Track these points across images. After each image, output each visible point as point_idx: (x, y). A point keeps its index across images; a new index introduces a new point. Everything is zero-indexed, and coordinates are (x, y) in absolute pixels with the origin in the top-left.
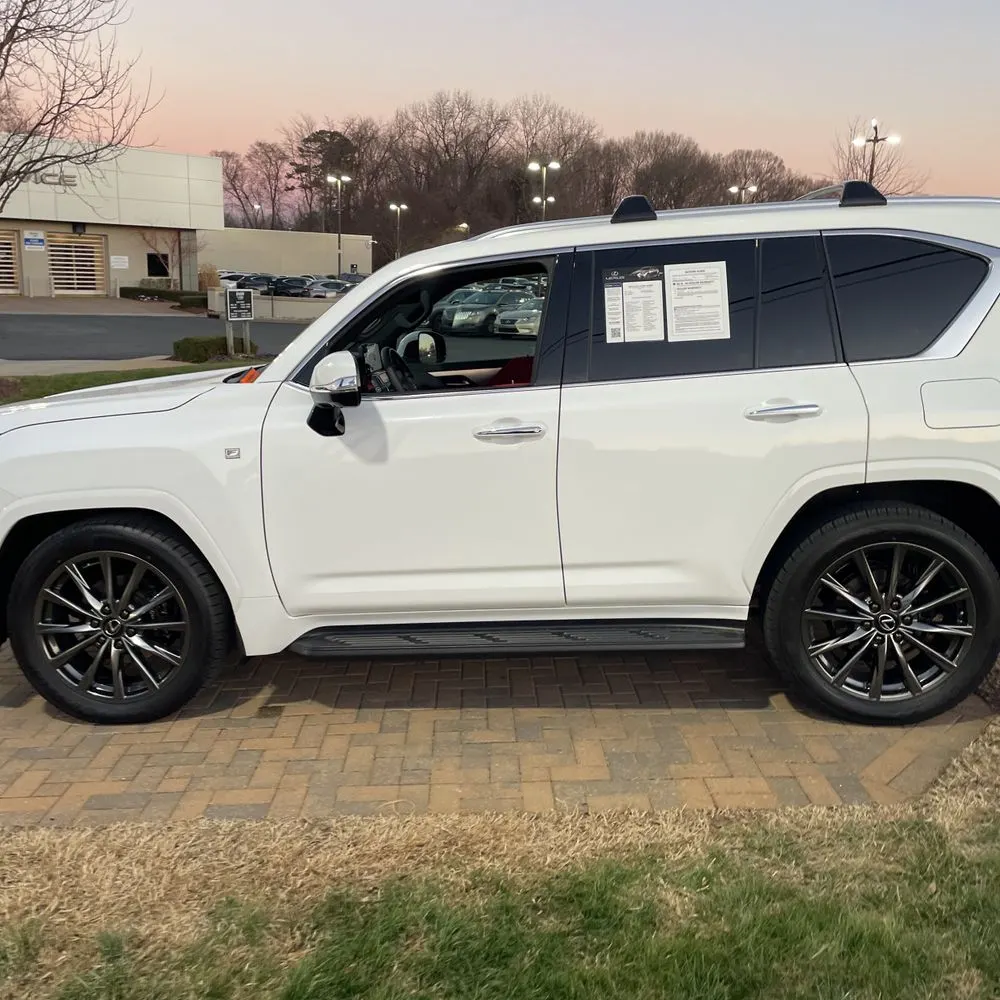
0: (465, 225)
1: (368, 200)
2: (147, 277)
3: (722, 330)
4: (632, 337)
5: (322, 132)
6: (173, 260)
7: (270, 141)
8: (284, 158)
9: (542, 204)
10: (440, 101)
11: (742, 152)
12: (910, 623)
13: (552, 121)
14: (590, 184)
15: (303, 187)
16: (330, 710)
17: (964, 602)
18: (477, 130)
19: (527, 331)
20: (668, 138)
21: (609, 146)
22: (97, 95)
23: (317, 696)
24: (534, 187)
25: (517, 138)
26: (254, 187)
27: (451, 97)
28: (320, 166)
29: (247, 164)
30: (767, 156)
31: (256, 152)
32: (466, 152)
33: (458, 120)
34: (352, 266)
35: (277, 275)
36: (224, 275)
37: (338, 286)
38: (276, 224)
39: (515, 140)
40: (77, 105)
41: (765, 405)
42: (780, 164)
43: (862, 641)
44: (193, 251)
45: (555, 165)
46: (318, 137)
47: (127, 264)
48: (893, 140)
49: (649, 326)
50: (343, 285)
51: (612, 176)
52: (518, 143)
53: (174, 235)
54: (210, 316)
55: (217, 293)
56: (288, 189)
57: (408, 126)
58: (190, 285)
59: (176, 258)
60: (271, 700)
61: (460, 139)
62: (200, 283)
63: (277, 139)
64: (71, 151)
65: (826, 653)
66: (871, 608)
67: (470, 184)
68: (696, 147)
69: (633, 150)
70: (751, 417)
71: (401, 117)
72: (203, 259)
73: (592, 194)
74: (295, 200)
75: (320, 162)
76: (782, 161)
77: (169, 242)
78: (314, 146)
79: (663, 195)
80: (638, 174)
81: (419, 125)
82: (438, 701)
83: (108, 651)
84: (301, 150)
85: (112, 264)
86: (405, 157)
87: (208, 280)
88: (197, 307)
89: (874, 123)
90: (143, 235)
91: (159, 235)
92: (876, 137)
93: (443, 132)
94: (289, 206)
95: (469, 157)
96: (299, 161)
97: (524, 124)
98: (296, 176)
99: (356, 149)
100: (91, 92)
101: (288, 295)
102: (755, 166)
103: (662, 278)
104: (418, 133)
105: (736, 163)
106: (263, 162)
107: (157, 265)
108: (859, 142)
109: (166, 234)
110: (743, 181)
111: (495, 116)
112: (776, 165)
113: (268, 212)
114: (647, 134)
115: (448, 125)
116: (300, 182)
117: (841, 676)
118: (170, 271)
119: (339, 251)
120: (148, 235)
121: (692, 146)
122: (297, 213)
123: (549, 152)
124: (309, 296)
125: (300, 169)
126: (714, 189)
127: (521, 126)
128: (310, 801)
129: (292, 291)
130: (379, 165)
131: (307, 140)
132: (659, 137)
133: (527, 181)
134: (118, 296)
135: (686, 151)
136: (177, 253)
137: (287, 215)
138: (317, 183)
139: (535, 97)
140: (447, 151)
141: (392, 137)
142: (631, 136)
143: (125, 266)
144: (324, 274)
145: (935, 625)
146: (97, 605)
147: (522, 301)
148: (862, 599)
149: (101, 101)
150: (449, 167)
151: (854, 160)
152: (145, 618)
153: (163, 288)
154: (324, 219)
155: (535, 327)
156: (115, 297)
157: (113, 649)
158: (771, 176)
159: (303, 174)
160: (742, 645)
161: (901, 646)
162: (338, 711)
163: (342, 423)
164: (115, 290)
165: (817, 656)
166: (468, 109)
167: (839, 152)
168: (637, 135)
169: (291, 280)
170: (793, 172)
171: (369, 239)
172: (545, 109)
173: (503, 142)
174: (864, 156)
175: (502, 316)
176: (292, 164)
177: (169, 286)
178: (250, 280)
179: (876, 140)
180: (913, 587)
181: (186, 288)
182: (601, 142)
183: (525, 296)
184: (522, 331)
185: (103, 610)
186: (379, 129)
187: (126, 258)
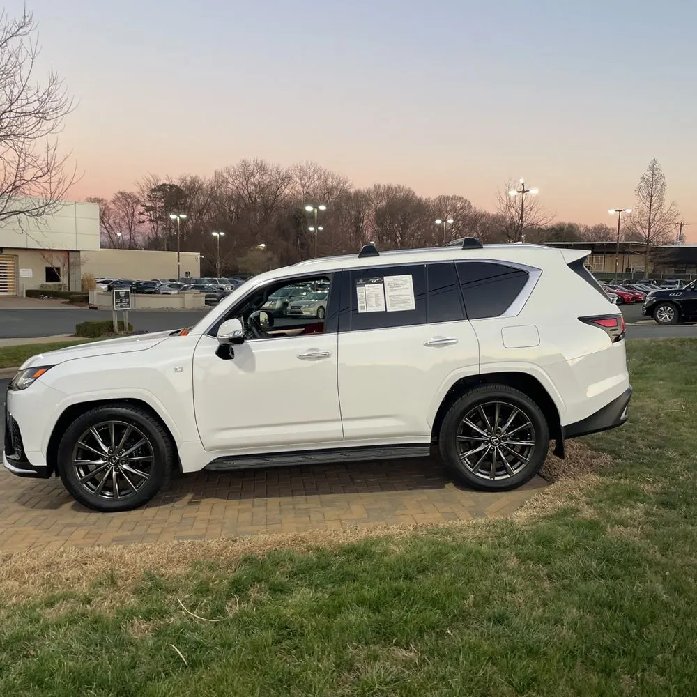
0: (263, 245)
1: (196, 229)
2: (45, 283)
3: (411, 306)
4: (370, 310)
5: (164, 185)
6: (63, 271)
7: (128, 191)
8: (138, 202)
9: (315, 232)
10: (245, 165)
11: (444, 197)
12: (505, 440)
13: (320, 178)
14: (346, 218)
15: (151, 220)
16: (225, 501)
17: (529, 429)
18: (270, 184)
19: (309, 313)
20: (395, 188)
21: (357, 194)
22: (44, 175)
23: (216, 496)
24: (309, 221)
25: (296, 189)
26: (117, 221)
27: (252, 162)
28: (162, 207)
29: (112, 206)
30: (460, 199)
31: (118, 198)
32: (263, 198)
33: (257, 177)
34: (187, 273)
35: (135, 279)
36: (98, 281)
37: (179, 286)
38: (132, 246)
39: (295, 190)
40: (31, 180)
41: (432, 340)
42: (468, 204)
43: (484, 450)
44: (78, 265)
45: (322, 208)
46: (161, 188)
47: (31, 275)
48: (534, 192)
49: (378, 304)
50: (183, 285)
51: (360, 213)
52: (297, 192)
53: (64, 254)
54: (91, 308)
55: (95, 292)
56: (140, 222)
57: (223, 181)
58: (76, 288)
59: (66, 270)
60: (192, 499)
61: (258, 189)
62: (82, 287)
63: (134, 190)
64: (21, 208)
65: (468, 457)
66: (487, 434)
67: (265, 219)
68: (414, 193)
69: (372, 196)
70: (426, 345)
71: (218, 176)
72: (84, 270)
73: (347, 225)
74: (146, 229)
75: (163, 204)
76: (469, 202)
77: (61, 259)
78: (158, 194)
79: (394, 224)
80: (378, 211)
81: (230, 180)
82: (280, 494)
83: (111, 474)
84: (149, 196)
85: (21, 275)
86: (221, 202)
87: (88, 284)
88: (81, 302)
89: (522, 181)
90: (42, 255)
91: (54, 254)
92: (524, 189)
93: (247, 185)
94: (141, 233)
95: (265, 201)
96: (148, 204)
97: (301, 180)
98: (146, 213)
99: (187, 196)
100: (40, 173)
101: (144, 293)
102: (452, 205)
103: (383, 282)
104: (230, 186)
105: (440, 203)
106: (123, 205)
107: (52, 275)
108: (513, 193)
109: (59, 254)
110: (446, 216)
111: (282, 175)
112: (466, 205)
113: (127, 237)
114: (382, 185)
115: (250, 181)
116: (149, 217)
117: (476, 468)
118: (61, 278)
119: (179, 263)
120: (47, 255)
121: (411, 194)
122: (147, 238)
123: (318, 197)
124: (159, 293)
125: (149, 209)
126: (427, 220)
127: (298, 181)
128: (223, 533)
129: (147, 291)
130: (204, 207)
131: (154, 190)
132: (389, 188)
133: (304, 217)
134: (25, 296)
135: (407, 196)
136: (66, 266)
137: (139, 240)
138: (160, 218)
139: (308, 163)
140: (250, 197)
141: (212, 188)
142: (372, 187)
143: (30, 275)
144: (167, 279)
145: (517, 441)
146: (106, 450)
147: (304, 294)
148: (483, 430)
149: (46, 178)
150: (251, 208)
151: (510, 204)
152: (131, 455)
153: (56, 290)
154: (166, 242)
155: (314, 311)
156: (22, 296)
157: (114, 473)
158: (463, 212)
159: (151, 212)
160: (429, 454)
161: (503, 452)
162: (229, 501)
163: (233, 353)
164: (22, 293)
165: (464, 459)
166: (264, 171)
167: (500, 199)
168: (375, 186)
169: (146, 283)
170: (477, 209)
171: (198, 255)
172: (314, 171)
173: (287, 191)
174: (516, 202)
175: (292, 304)
176: (143, 206)
177: (61, 289)
178: (117, 284)
179: (524, 192)
180: (506, 423)
181: (72, 290)
182: (352, 191)
183: (307, 291)
184: (305, 314)
185: (109, 451)
186: (203, 183)
187: (31, 270)
